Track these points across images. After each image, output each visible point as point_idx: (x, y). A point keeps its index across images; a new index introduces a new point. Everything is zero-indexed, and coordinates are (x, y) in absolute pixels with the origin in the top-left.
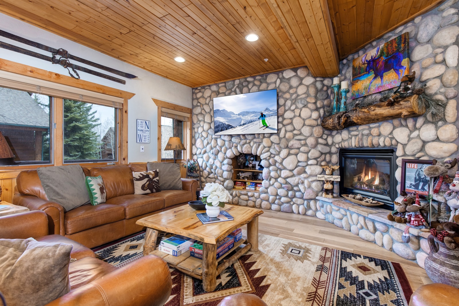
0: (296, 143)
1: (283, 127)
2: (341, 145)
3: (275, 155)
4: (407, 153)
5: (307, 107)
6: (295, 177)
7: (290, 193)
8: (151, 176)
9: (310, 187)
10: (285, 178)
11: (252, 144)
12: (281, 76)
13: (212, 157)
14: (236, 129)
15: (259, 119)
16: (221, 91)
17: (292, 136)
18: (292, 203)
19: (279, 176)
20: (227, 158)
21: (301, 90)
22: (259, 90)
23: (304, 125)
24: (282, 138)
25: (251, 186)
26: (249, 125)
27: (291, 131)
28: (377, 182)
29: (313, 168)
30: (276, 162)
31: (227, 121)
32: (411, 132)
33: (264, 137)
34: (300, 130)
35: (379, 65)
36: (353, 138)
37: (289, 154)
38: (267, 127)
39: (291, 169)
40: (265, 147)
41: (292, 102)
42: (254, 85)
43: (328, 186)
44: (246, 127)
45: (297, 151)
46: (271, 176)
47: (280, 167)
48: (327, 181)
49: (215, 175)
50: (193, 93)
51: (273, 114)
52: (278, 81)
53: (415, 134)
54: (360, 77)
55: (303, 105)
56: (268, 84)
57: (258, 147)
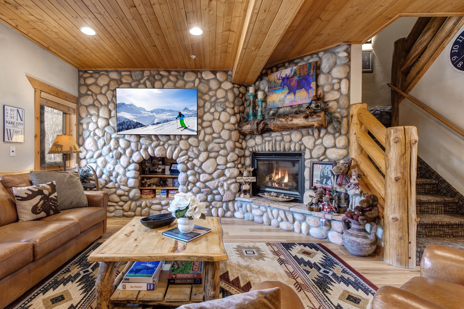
0: (215, 147)
1: (202, 129)
2: (255, 149)
3: (193, 159)
4: (313, 156)
5: (226, 112)
6: (214, 180)
7: (210, 197)
8: (46, 192)
9: (229, 189)
10: (204, 182)
11: (166, 146)
12: (199, 76)
13: (111, 162)
14: (148, 128)
15: (176, 118)
16: (124, 81)
17: (211, 139)
18: (211, 207)
19: (198, 180)
20: (133, 162)
21: (220, 94)
22: (175, 87)
23: (223, 128)
24: (201, 141)
25: (161, 194)
26: (165, 125)
27: (211, 134)
28: (286, 180)
29: (232, 170)
30: (194, 165)
31: (135, 118)
32: (316, 140)
33: (181, 139)
34: (219, 133)
35: (293, 83)
36: (267, 143)
37: (208, 158)
38: (186, 128)
39: (211, 173)
40: (181, 150)
41: (211, 104)
42: (169, 80)
43: (246, 187)
44: (161, 126)
45: (217, 154)
46: (189, 181)
47: (200, 171)
48: (246, 183)
49: (116, 185)
50: (80, 77)
51: (193, 114)
52: (197, 81)
53: (319, 142)
54: (275, 90)
55: (223, 109)
56: (186, 82)
57: (174, 150)
